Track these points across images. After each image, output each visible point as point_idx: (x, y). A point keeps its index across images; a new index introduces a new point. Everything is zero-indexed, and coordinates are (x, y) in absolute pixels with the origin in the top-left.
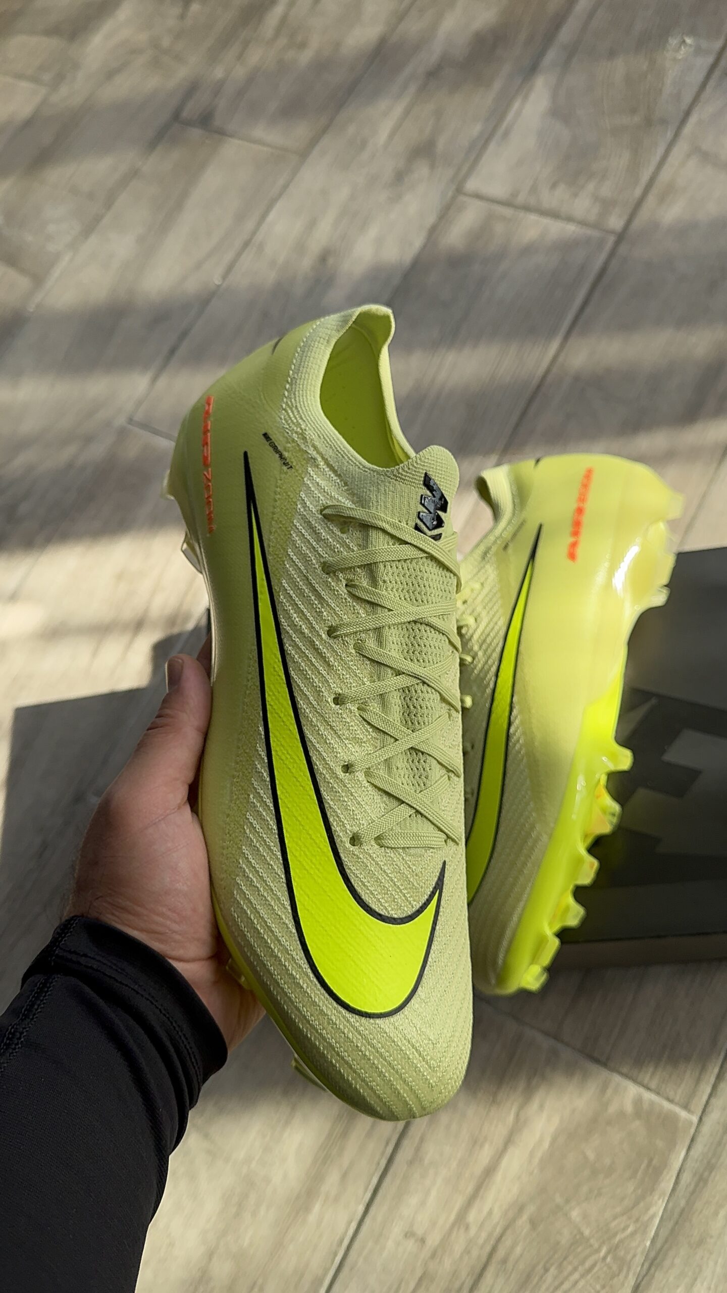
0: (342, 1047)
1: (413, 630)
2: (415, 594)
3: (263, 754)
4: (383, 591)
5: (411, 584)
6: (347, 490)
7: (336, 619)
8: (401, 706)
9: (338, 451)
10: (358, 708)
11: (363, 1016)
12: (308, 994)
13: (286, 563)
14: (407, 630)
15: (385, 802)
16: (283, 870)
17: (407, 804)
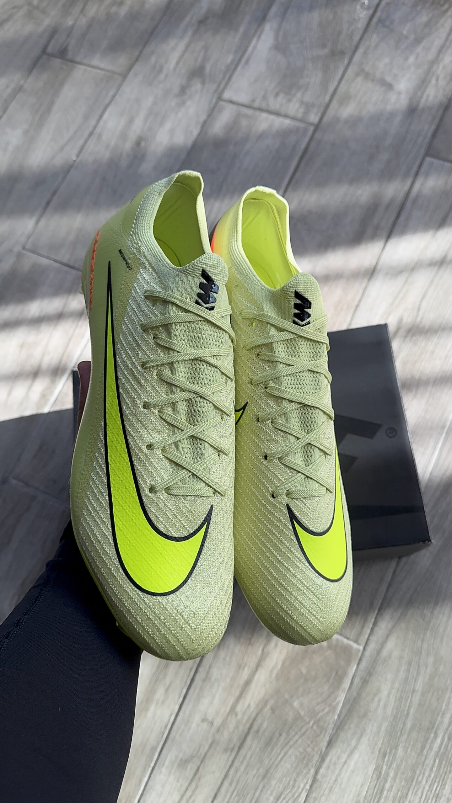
1: (195, 365)
2: (196, 342)
3: (102, 438)
4: (174, 341)
5: (193, 337)
6: (160, 281)
7: (147, 357)
8: (187, 410)
9: (157, 258)
10: (158, 412)
11: (149, 594)
12: (118, 579)
13: (122, 326)
14: (191, 364)
15: (173, 468)
16: (109, 506)
17: (187, 469)
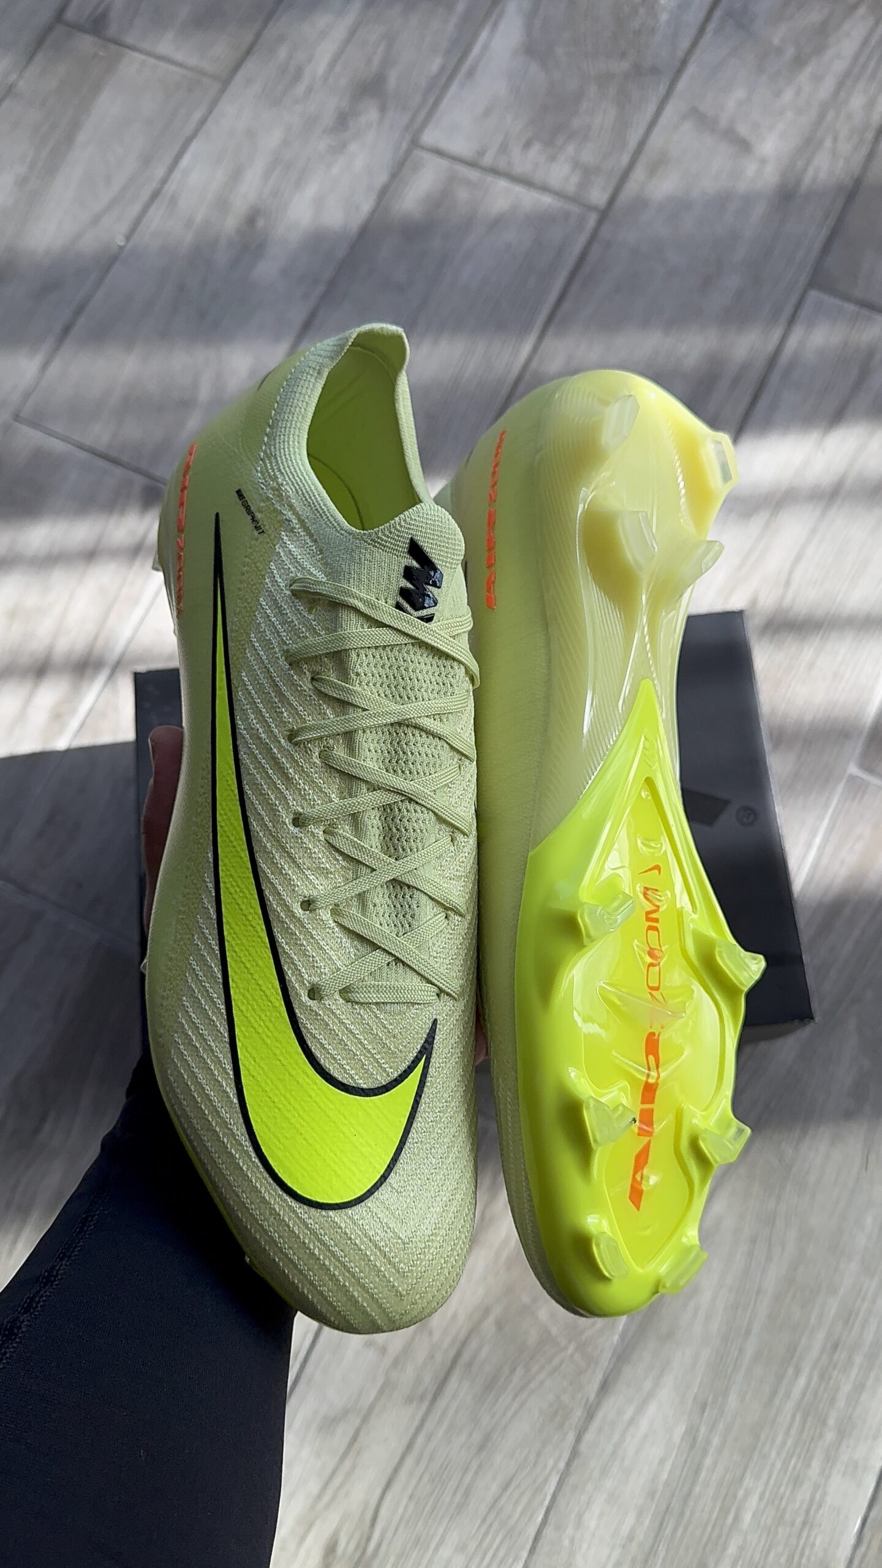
0: (286, 1243)
1: (397, 734)
2: (399, 689)
3: (211, 886)
4: (355, 686)
5: (392, 677)
6: (322, 559)
7: (299, 721)
8: (381, 828)
9: (317, 510)
10: (324, 832)
11: (313, 1207)
12: (248, 1177)
13: (247, 652)
14: (390, 734)
15: (356, 946)
16: (227, 1027)
17: (384, 950)
